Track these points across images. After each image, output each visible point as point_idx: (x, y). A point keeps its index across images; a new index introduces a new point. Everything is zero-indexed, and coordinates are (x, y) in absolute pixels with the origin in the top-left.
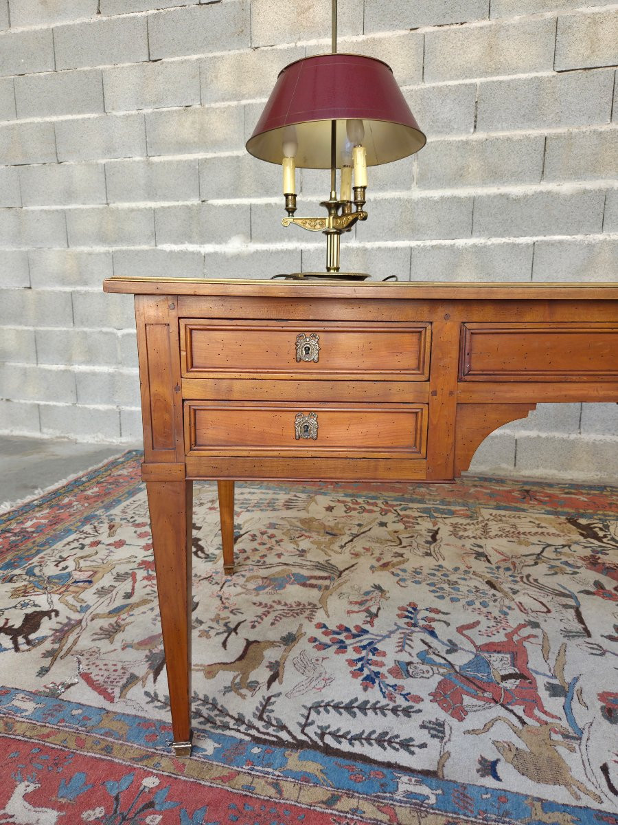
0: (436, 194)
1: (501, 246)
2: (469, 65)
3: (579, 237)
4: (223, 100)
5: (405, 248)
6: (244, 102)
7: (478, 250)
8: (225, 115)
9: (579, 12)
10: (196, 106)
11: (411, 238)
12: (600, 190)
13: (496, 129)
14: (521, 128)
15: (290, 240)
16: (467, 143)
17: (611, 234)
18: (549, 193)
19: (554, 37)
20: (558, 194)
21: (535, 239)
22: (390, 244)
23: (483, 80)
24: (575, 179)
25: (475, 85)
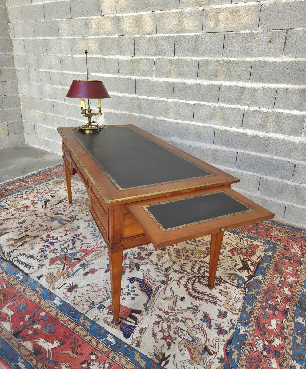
0: (161, 80)
1: (183, 103)
2: (172, 28)
3: (210, 104)
4: (94, 35)
5: (151, 100)
6: (100, 37)
7: (175, 104)
8: (94, 41)
9: (211, 7)
10: (86, 37)
11: (154, 96)
12: (218, 85)
13: (181, 56)
14: (190, 56)
15: (115, 92)
16: (171, 60)
17: (221, 104)
18: (199, 84)
19: (202, 18)
20: (203, 85)
21: (195, 102)
22: (146, 97)
23: (177, 35)
24: (209, 80)
25: (174, 36)
